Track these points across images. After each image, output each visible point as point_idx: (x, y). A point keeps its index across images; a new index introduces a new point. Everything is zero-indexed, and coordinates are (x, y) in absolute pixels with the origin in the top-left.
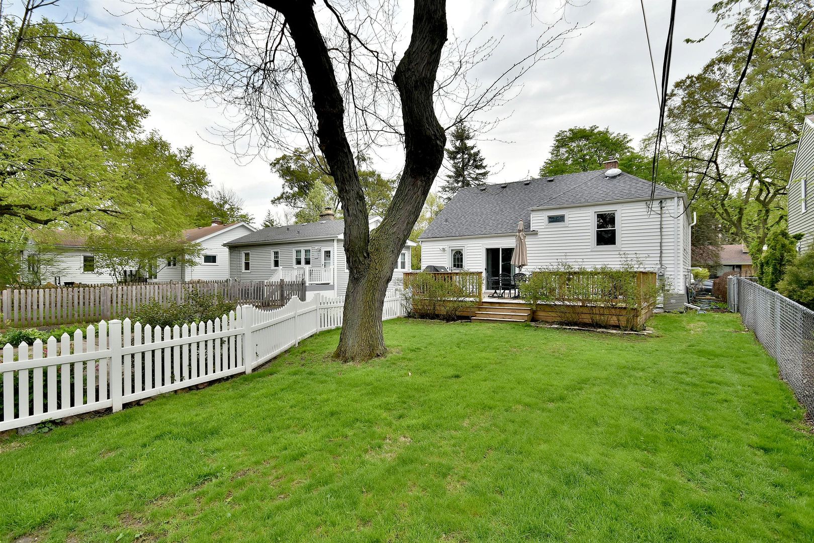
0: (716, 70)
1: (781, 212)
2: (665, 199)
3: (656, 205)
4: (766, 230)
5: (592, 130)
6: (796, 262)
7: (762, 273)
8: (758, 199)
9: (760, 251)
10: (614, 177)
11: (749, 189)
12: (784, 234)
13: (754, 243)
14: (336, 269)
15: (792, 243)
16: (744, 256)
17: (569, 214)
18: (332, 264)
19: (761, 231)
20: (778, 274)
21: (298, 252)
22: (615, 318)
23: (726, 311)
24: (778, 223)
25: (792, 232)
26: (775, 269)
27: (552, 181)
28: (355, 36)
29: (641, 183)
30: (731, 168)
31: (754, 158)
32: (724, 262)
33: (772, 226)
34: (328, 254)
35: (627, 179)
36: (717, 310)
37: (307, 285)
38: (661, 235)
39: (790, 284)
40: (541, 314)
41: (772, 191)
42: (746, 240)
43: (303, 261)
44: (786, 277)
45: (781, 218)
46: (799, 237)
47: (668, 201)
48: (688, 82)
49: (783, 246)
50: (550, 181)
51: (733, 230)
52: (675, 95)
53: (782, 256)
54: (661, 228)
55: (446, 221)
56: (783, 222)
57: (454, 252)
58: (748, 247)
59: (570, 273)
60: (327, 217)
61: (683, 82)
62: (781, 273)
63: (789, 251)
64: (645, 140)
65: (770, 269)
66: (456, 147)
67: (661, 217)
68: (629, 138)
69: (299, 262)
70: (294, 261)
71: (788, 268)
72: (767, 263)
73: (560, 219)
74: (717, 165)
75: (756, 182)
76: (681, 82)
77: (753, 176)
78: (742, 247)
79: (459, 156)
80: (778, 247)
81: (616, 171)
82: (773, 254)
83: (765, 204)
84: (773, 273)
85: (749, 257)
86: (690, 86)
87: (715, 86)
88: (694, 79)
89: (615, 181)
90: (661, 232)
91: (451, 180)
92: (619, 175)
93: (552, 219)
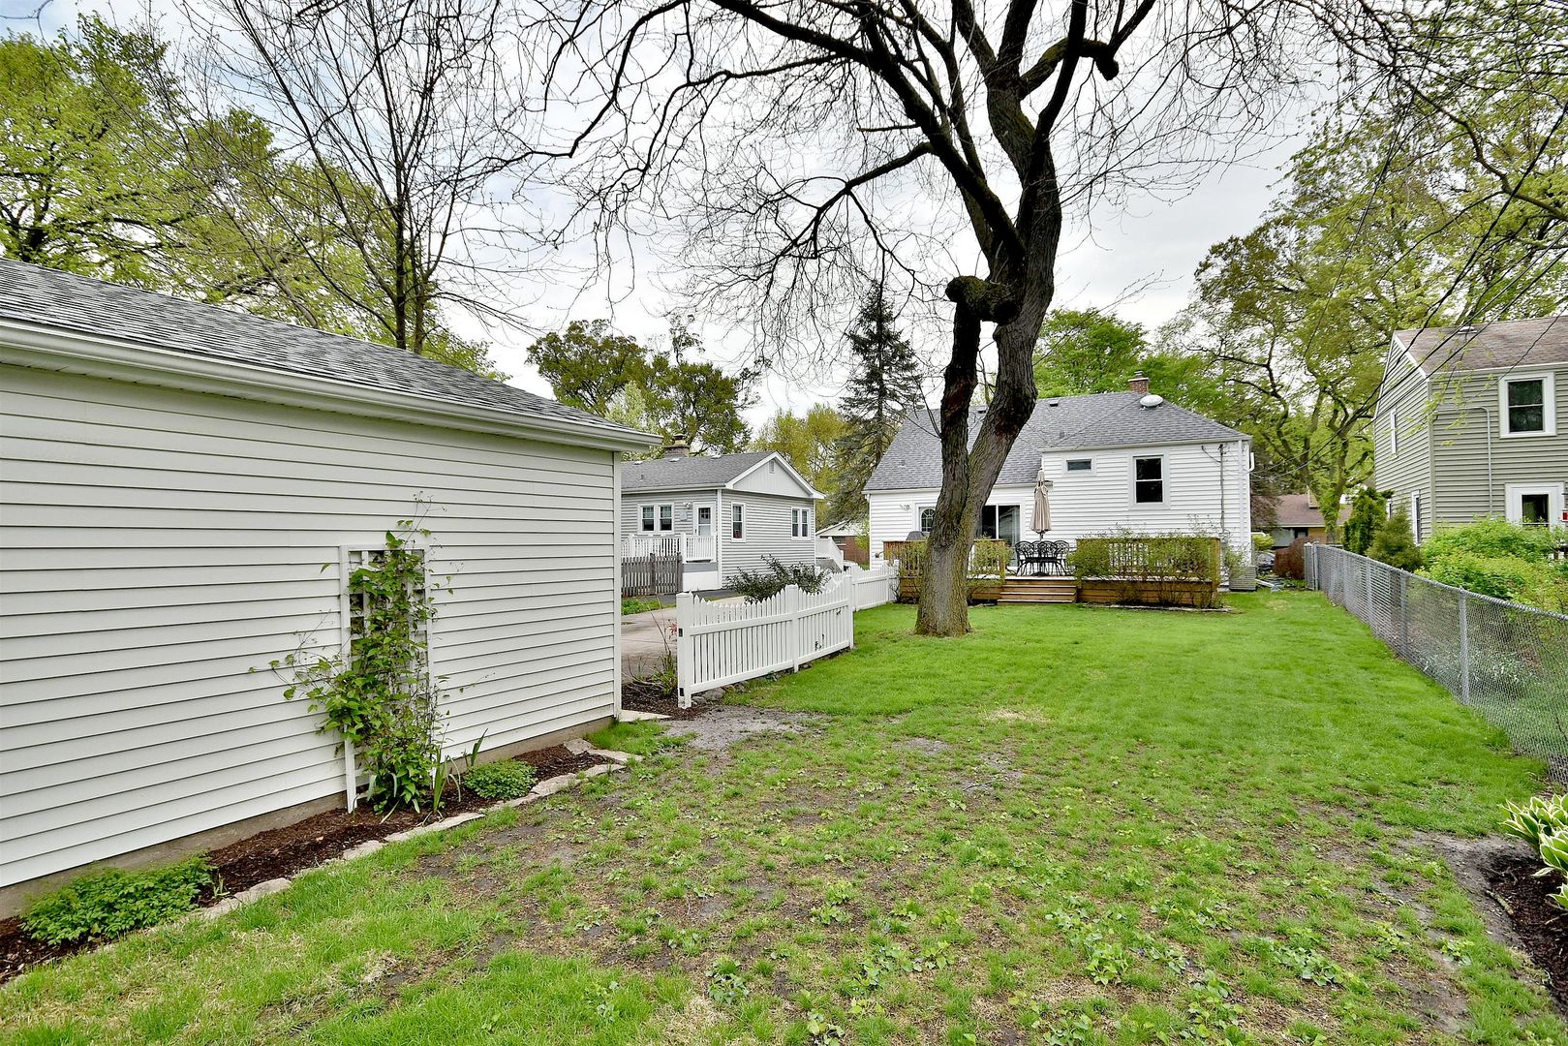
0: (1272, 236)
1: (1363, 444)
2: (1227, 442)
3: (1213, 450)
4: (1343, 474)
5: (1088, 315)
6: (1385, 525)
7: (1348, 539)
8: (1331, 425)
9: (1336, 505)
10: (1153, 407)
11: (1317, 410)
12: (1371, 493)
13: (1327, 493)
14: (720, 538)
15: (1382, 503)
16: (1312, 513)
17: (1096, 458)
18: (713, 528)
19: (1337, 475)
20: (1366, 540)
21: (648, 510)
22: (1187, 595)
23: (1302, 589)
24: (1360, 462)
25: (1380, 490)
26: (1363, 533)
27: (1056, 405)
28: (891, 253)
29: (1191, 419)
30: (1293, 377)
31: (1324, 364)
32: (1282, 524)
33: (1352, 468)
34: (705, 513)
35: (1172, 410)
36: (1292, 588)
37: (684, 562)
38: (1222, 490)
39: (1379, 550)
40: (1088, 593)
41: (1350, 411)
42: (1314, 488)
43: (657, 525)
44: (1375, 543)
45: (1365, 455)
46: (1388, 495)
47: (1231, 445)
48: (1231, 247)
49: (1371, 507)
50: (1052, 405)
51: (1295, 471)
52: (1210, 265)
53: (1370, 519)
54: (1222, 480)
55: (903, 463)
56: (1368, 460)
57: (922, 511)
58: (1318, 499)
59: (1127, 540)
60: (679, 451)
61: (1223, 246)
62: (1370, 538)
63: (1377, 513)
64: (1163, 328)
65: (1358, 534)
66: (870, 333)
67: (1222, 467)
68: (1144, 329)
69: (649, 526)
70: (640, 525)
71: (1377, 532)
72: (1354, 527)
73: (1086, 465)
74: (1270, 371)
75: (1328, 400)
76: (1220, 247)
77: (1323, 391)
78: (1309, 497)
79: (873, 347)
80: (1366, 508)
81: (1156, 399)
82: (1360, 517)
83: (1340, 433)
84: (1361, 539)
85: (1319, 514)
86: (1233, 253)
87: (1271, 255)
88: (1240, 242)
89: (1155, 413)
90: (1222, 485)
91: (862, 388)
92: (1160, 405)
93: (1073, 466)
